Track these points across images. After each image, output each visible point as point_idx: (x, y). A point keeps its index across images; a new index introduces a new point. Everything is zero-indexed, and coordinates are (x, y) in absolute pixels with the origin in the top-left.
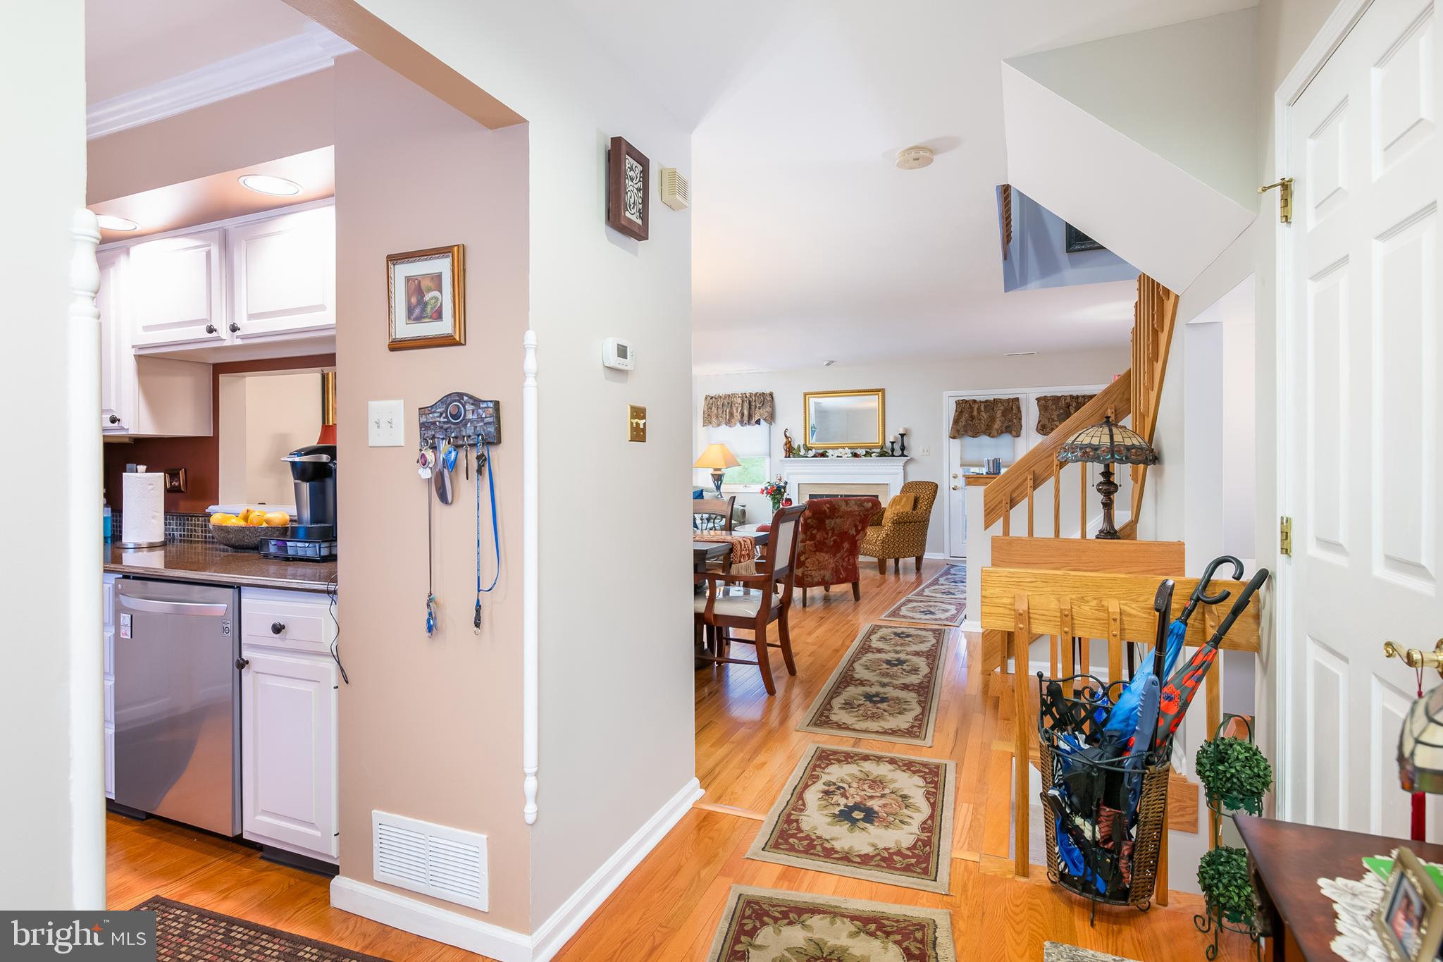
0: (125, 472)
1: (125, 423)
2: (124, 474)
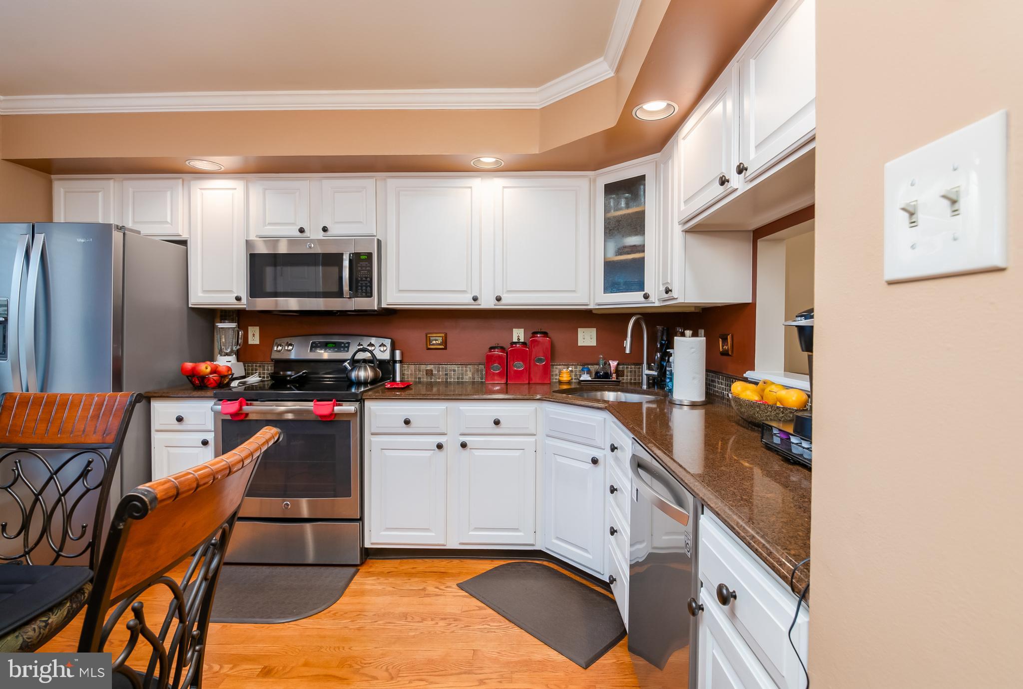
0: (676, 336)
1: (675, 294)
2: (675, 338)
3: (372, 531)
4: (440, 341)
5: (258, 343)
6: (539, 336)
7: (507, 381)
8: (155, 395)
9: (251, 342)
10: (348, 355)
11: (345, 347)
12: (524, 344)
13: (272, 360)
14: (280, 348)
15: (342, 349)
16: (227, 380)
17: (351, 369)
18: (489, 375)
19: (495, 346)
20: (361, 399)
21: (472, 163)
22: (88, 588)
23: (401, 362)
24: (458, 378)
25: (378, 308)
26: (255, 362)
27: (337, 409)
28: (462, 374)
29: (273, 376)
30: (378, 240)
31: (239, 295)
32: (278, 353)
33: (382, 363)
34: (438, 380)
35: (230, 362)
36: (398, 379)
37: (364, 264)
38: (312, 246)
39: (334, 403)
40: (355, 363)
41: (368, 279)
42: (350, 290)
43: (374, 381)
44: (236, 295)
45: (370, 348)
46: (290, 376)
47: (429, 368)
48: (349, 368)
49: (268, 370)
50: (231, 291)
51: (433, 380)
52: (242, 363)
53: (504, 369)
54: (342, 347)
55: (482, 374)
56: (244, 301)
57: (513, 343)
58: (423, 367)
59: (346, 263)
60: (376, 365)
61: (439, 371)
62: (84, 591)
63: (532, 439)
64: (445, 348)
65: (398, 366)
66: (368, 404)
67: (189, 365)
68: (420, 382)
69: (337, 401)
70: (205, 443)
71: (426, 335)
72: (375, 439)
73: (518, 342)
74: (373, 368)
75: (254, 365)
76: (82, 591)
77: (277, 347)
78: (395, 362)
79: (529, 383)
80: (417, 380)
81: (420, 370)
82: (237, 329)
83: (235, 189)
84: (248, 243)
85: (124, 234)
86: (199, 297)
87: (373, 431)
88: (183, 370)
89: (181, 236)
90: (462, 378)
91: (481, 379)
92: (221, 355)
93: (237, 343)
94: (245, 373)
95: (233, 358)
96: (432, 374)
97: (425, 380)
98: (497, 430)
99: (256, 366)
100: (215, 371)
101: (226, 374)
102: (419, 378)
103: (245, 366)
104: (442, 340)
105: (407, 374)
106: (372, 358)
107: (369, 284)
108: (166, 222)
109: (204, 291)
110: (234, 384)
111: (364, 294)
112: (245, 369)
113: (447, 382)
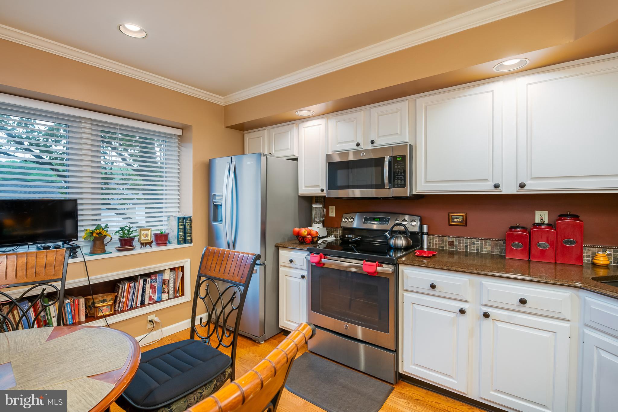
3: (404, 362)
4: (461, 219)
5: (334, 216)
6: (568, 218)
7: (529, 258)
8: (280, 246)
9: (330, 215)
10: (388, 227)
11: (386, 221)
12: (549, 225)
13: (341, 227)
14: (346, 220)
15: (384, 223)
16: (316, 239)
17: (390, 238)
18: (509, 249)
19: (516, 226)
20: (397, 263)
21: (494, 69)
22: (228, 371)
23: (427, 234)
24: (477, 250)
25: (410, 195)
26: (333, 228)
27: (379, 269)
28: (482, 247)
29: (343, 238)
30: (410, 145)
31: (323, 188)
32: (345, 223)
33: (413, 234)
34: (458, 250)
35: (319, 227)
36: (425, 246)
37: (399, 163)
38: (364, 154)
39: (377, 265)
40: (393, 233)
41: (403, 174)
42: (389, 183)
43: (406, 248)
44: (321, 188)
45: (404, 223)
46: (351, 238)
47: (451, 240)
48: (389, 237)
49: (340, 233)
50: (318, 186)
51: (454, 250)
52: (325, 228)
53: (525, 247)
54: (384, 221)
55: (501, 249)
56: (325, 191)
57: (535, 225)
58: (446, 239)
59: (387, 164)
60: (408, 236)
61: (459, 243)
62: (225, 373)
63: (566, 325)
64: (465, 225)
65: (425, 237)
66: (402, 268)
67: (297, 229)
68: (443, 250)
69: (379, 262)
70: (303, 277)
71: (449, 215)
72: (406, 294)
73: (542, 224)
74: (406, 238)
75: (332, 229)
76: (224, 374)
77: (344, 219)
78: (423, 233)
79: (556, 263)
80: (441, 248)
81: (443, 241)
82: (323, 208)
83: (321, 124)
84: (328, 156)
85: (267, 158)
86: (304, 190)
87: (405, 288)
88: (294, 232)
89: (295, 155)
90: (482, 251)
91: (501, 252)
92: (315, 223)
93: (323, 216)
94: (327, 234)
95: (320, 225)
96: (453, 245)
97: (447, 249)
98: (523, 308)
99: (333, 230)
100: (309, 234)
101: (315, 236)
102: (443, 247)
103: (327, 230)
104: (463, 218)
105: (433, 243)
106: (405, 230)
107: (403, 178)
108: (288, 149)
109: (306, 187)
110: (320, 242)
111: (399, 185)
112: (327, 232)
113: (467, 252)
